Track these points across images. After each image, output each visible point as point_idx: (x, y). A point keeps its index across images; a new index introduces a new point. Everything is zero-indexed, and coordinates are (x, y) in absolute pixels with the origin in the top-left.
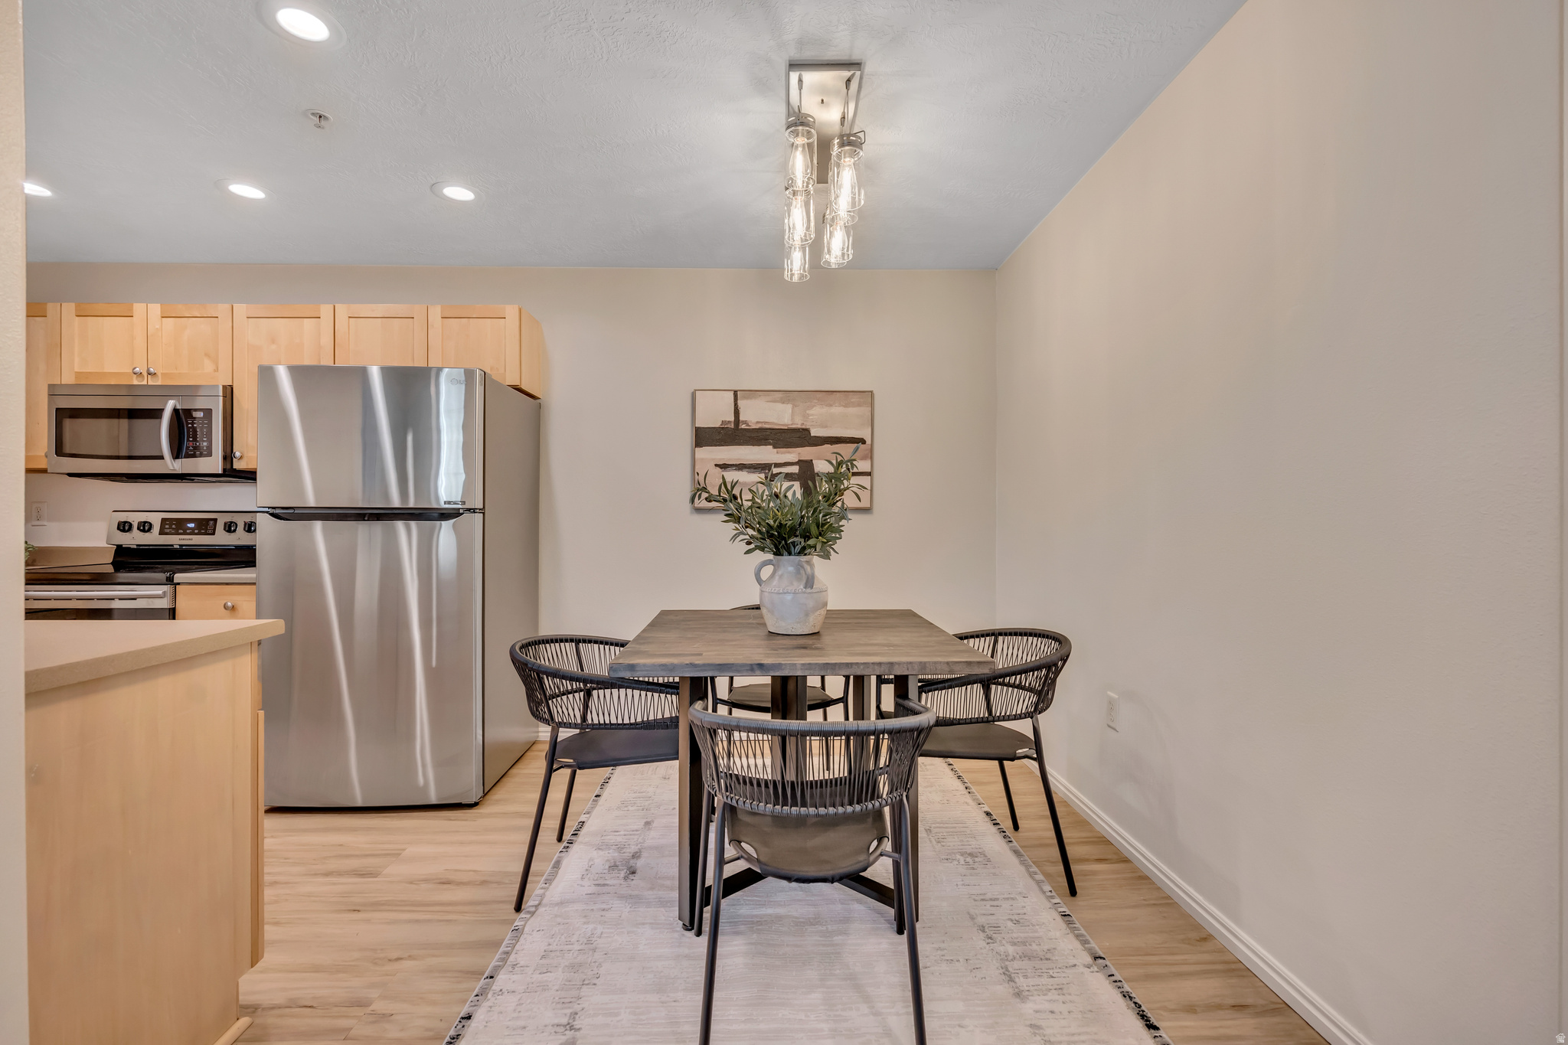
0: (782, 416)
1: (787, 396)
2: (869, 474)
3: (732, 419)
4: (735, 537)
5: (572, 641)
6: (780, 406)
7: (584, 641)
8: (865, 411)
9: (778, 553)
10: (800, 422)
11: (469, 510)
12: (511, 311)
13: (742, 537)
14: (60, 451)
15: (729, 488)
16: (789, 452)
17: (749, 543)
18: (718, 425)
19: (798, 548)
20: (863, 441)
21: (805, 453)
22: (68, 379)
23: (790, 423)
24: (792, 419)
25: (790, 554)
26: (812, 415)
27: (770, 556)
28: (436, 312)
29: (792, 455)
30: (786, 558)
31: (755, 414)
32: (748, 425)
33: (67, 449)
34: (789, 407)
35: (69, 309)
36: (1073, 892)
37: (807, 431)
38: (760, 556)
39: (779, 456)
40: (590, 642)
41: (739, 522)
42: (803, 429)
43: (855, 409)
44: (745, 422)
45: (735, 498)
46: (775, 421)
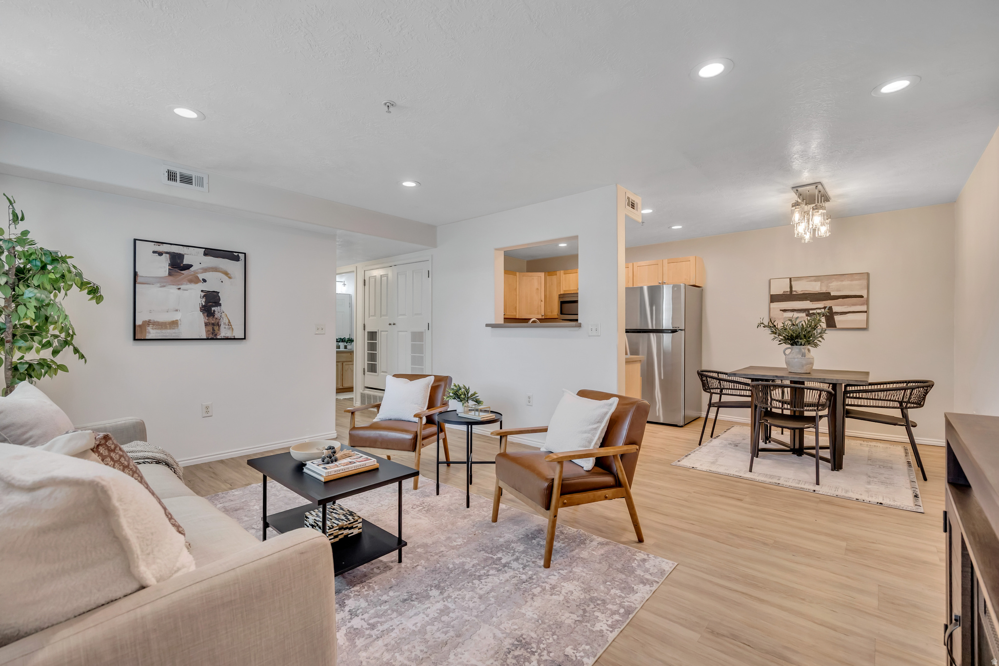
0: (816, 287)
1: (817, 278)
2: (866, 312)
3: (789, 290)
4: (774, 339)
5: (716, 372)
6: (814, 283)
7: (721, 373)
8: (865, 282)
9: (792, 345)
10: (825, 290)
11: (680, 330)
12: (692, 259)
13: (777, 339)
14: (562, 313)
15: (773, 322)
16: (819, 303)
17: (780, 341)
18: (781, 293)
19: (799, 343)
20: (862, 297)
21: (828, 303)
22: (562, 292)
23: (819, 290)
24: (820, 288)
25: (797, 345)
26: (832, 286)
27: (790, 346)
28: (666, 261)
29: (821, 304)
30: (795, 347)
31: (800, 287)
32: (797, 292)
33: (564, 312)
34: (819, 283)
35: (562, 272)
36: (925, 479)
37: (829, 293)
38: (785, 346)
39: (814, 305)
40: (722, 373)
41: (776, 334)
42: (827, 293)
43: (857, 281)
44: (795, 291)
45: (775, 326)
46: (812, 290)
